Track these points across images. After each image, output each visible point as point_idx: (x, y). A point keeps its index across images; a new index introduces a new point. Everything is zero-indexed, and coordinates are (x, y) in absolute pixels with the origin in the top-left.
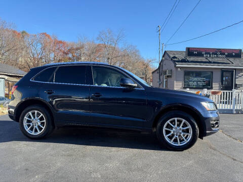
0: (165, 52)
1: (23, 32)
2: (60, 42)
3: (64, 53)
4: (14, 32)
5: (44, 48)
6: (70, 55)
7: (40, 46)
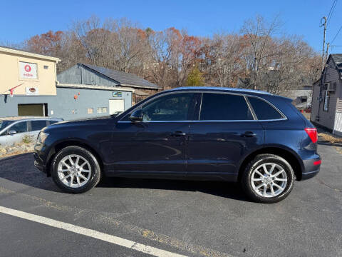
0: (330, 56)
1: (148, 30)
2: (192, 38)
3: (195, 53)
4: (139, 31)
5: (170, 49)
6: (203, 57)
7: (166, 47)
